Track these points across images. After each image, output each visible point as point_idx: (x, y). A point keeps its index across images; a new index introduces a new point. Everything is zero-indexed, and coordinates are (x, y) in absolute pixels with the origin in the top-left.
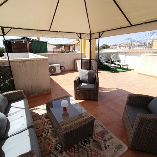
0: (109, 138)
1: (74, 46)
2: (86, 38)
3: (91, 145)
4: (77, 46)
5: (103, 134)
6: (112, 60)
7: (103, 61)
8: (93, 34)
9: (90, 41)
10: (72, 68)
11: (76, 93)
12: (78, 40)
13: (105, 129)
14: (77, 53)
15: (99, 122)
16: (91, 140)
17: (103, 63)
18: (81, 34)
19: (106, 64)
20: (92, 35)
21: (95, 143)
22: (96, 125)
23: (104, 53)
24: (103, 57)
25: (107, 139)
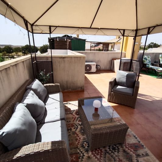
0: (144, 154)
1: (113, 44)
2: (130, 35)
3: (119, 155)
4: (117, 44)
5: (136, 147)
7: (148, 63)
8: (140, 29)
9: (135, 39)
10: (108, 68)
11: (110, 95)
12: (119, 38)
13: (139, 142)
14: (116, 52)
15: (133, 133)
16: (121, 149)
17: (147, 65)
18: (124, 30)
19: (151, 66)
20: (138, 31)
21: (125, 154)
22: (129, 135)
23: (150, 53)
24: (148, 58)
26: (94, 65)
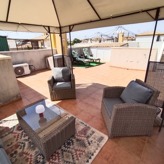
0: (92, 133)
1: (42, 41)
2: (55, 32)
3: (74, 146)
4: (46, 41)
5: (85, 131)
6: (85, 55)
7: (77, 57)
8: (63, 27)
9: (61, 36)
10: (43, 66)
11: (51, 94)
12: (47, 34)
13: (86, 125)
14: (47, 49)
15: (80, 120)
16: (74, 140)
17: (76, 59)
18: (49, 27)
19: (79, 59)
20: (62, 29)
21: (78, 142)
22: (77, 124)
23: (76, 48)
24: (76, 53)
25: (89, 135)
26: (27, 66)
